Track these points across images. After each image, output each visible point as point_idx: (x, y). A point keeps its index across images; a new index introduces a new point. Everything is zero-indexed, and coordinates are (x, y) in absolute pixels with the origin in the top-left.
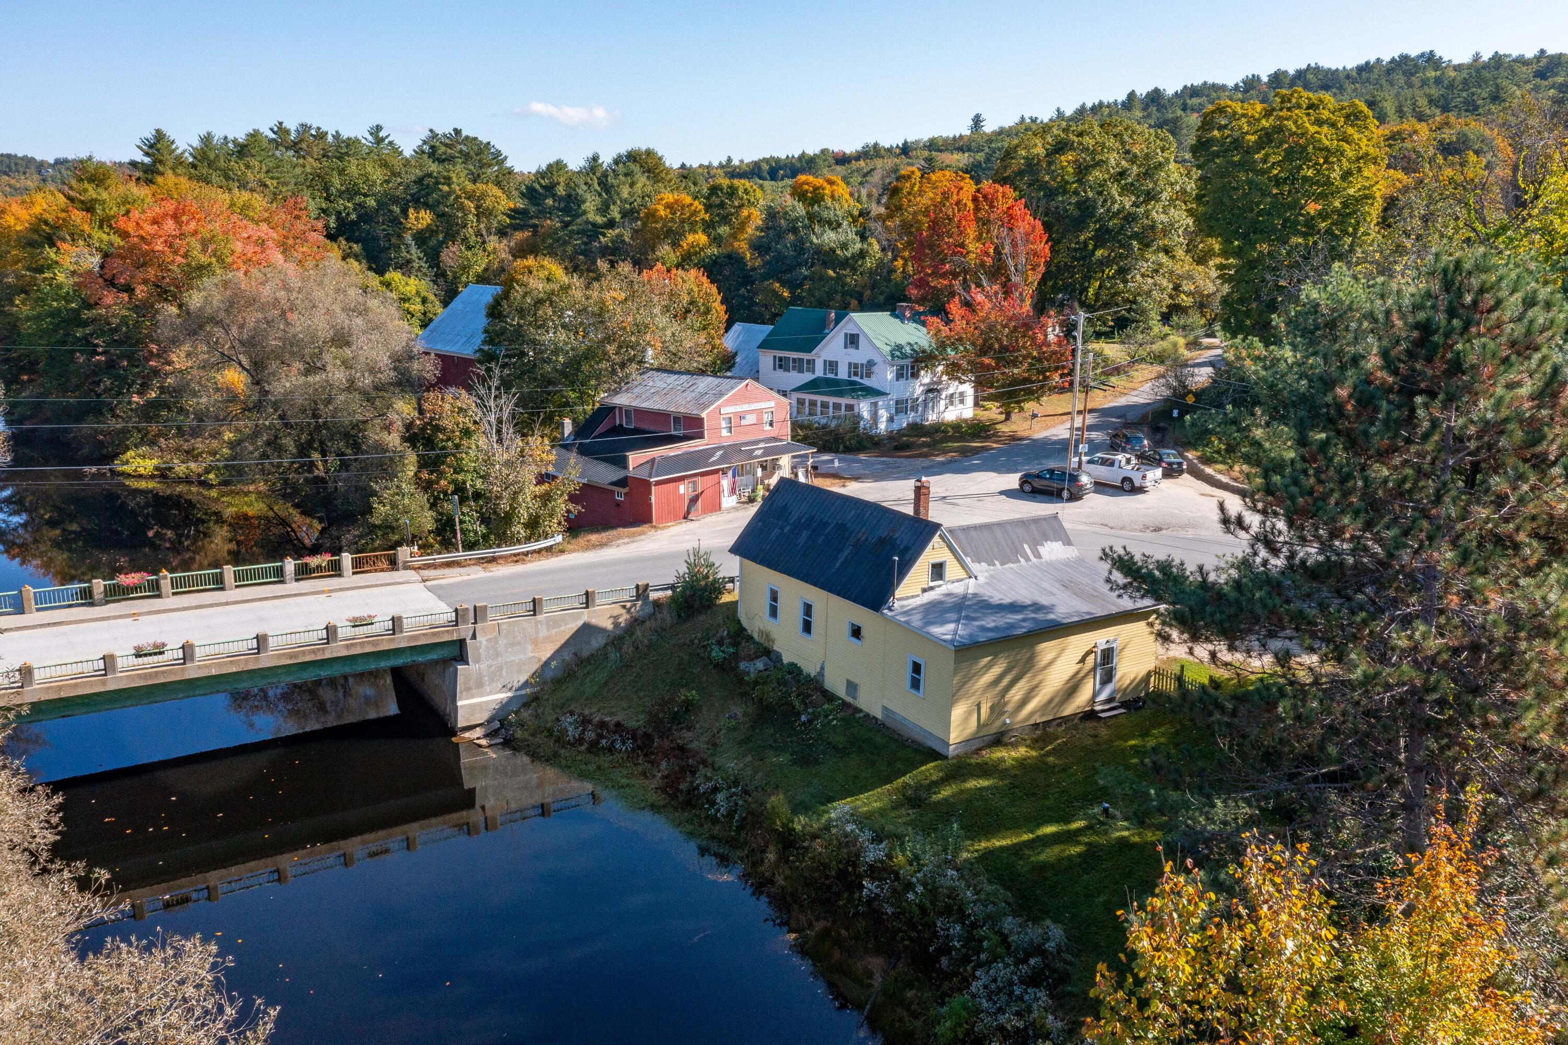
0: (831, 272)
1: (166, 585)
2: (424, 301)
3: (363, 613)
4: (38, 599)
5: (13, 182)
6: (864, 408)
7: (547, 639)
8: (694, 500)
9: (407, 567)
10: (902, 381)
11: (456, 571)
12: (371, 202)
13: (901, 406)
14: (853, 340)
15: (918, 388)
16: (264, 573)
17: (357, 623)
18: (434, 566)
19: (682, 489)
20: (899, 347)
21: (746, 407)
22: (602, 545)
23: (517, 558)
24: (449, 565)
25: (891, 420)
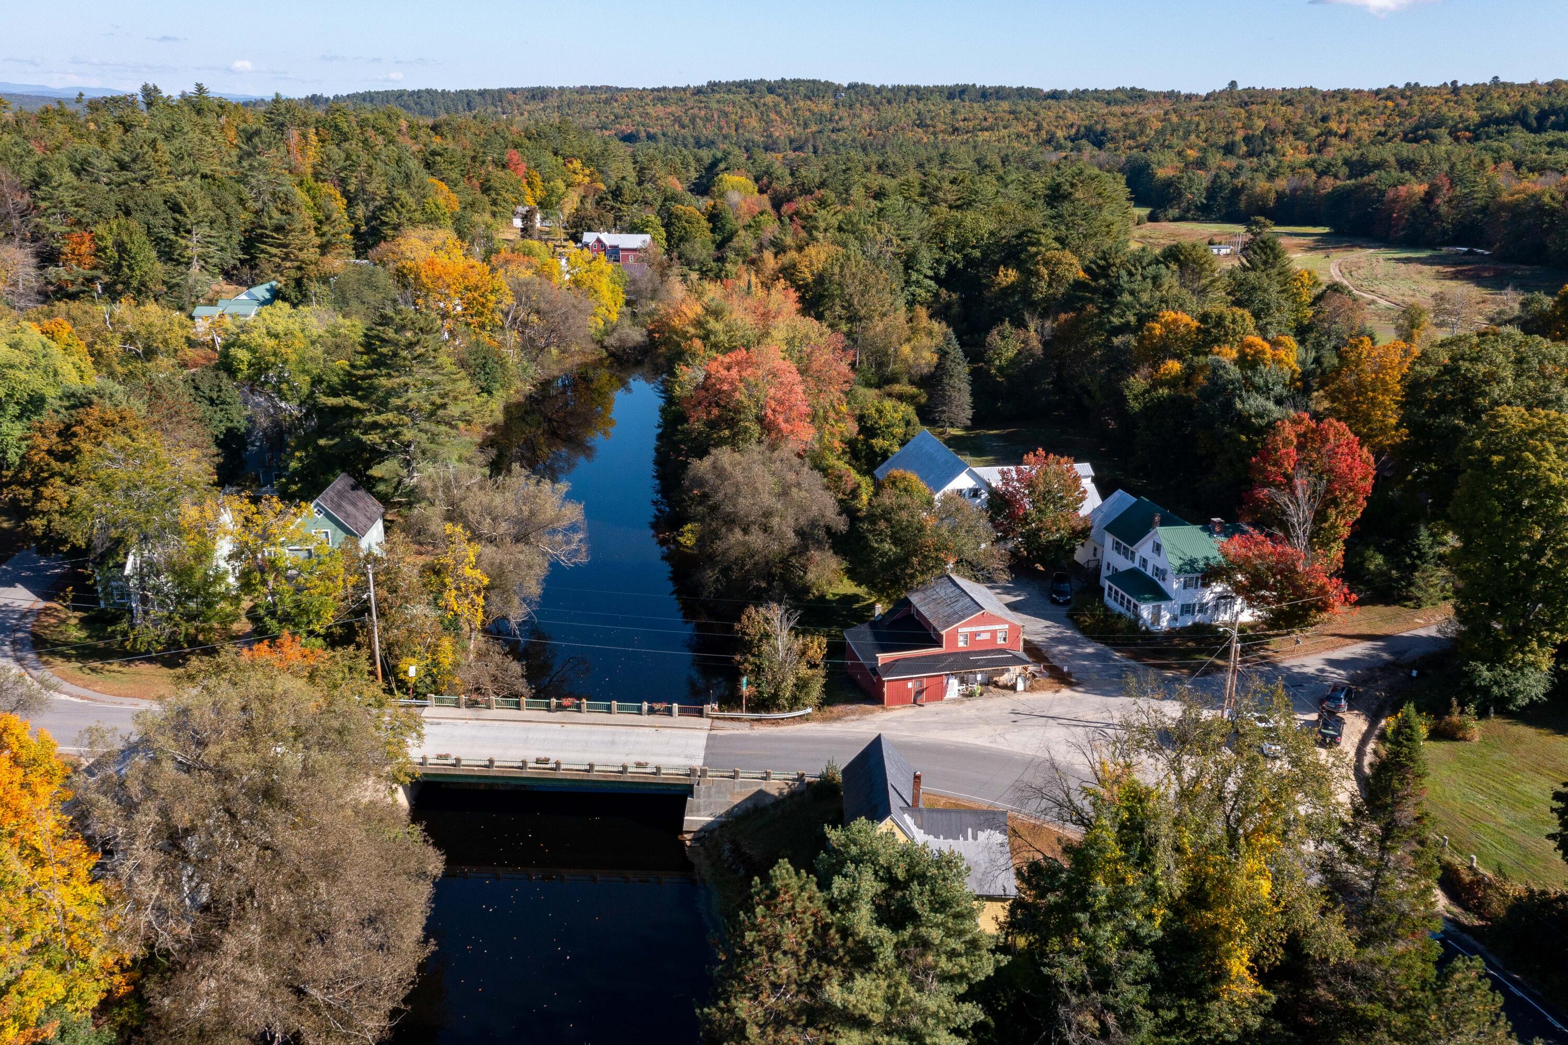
0: (1243, 438)
1: (584, 707)
2: (908, 423)
3: (642, 760)
4: (528, 704)
5: (813, 106)
6: (1146, 611)
7: (739, 794)
8: (920, 693)
9: (708, 716)
10: (1191, 590)
11: (736, 724)
12: (977, 253)
13: (1187, 609)
14: (1158, 548)
15: (1208, 596)
16: (632, 708)
17: (639, 765)
18: (724, 719)
19: (910, 685)
20: (1192, 562)
21: (982, 628)
22: (838, 718)
23: (776, 722)
24: (732, 719)
25: (1175, 618)
